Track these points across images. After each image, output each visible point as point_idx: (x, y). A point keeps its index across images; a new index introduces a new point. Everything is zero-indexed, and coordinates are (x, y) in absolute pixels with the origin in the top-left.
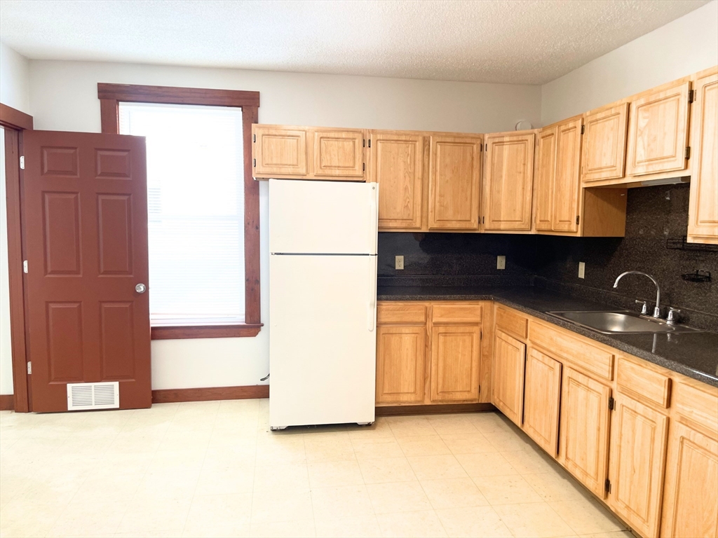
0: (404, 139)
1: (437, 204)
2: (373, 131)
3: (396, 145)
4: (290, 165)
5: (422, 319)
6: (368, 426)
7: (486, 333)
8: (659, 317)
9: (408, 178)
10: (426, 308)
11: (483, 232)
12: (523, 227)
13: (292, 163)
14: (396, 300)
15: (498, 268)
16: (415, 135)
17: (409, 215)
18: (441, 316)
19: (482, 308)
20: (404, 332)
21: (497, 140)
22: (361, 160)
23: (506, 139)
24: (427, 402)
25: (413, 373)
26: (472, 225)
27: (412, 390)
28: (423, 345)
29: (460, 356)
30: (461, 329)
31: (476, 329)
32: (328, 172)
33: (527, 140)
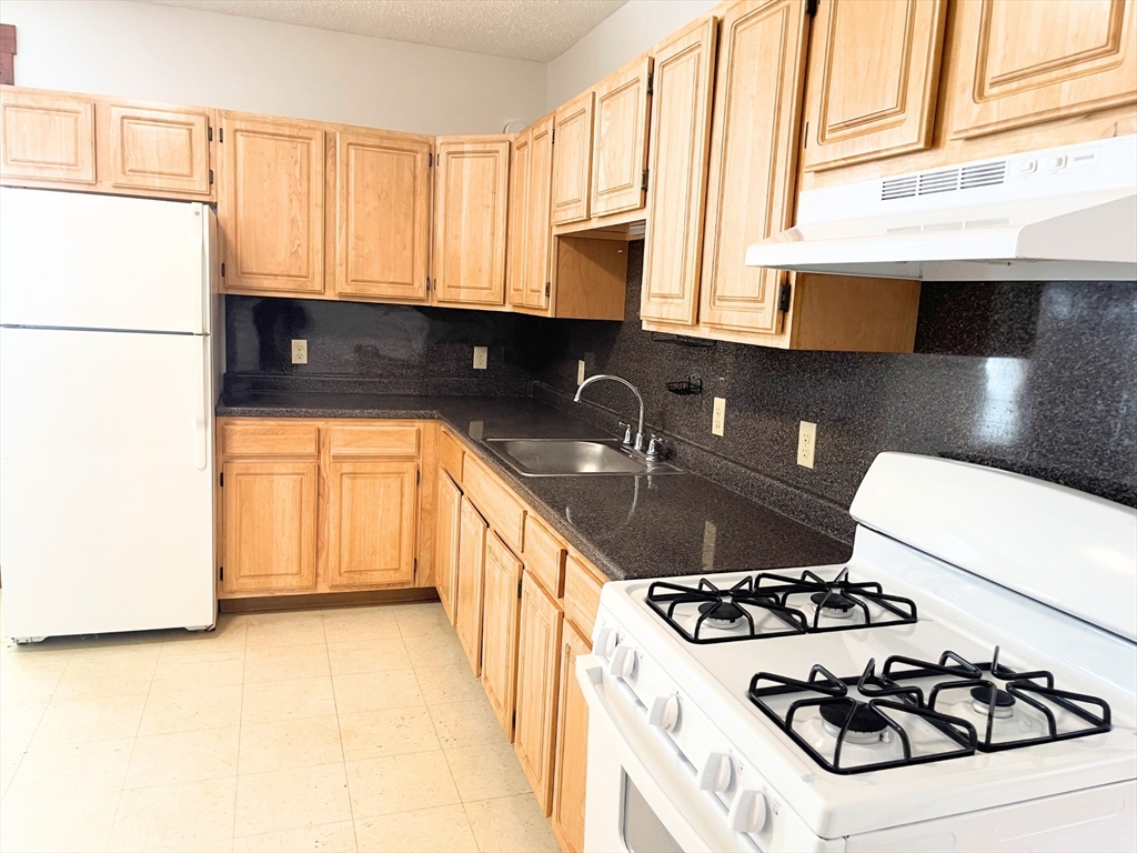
0: (289, 134)
1: (352, 253)
2: (228, 114)
3: (272, 142)
4: (62, 164)
5: (311, 449)
6: (207, 632)
7: (426, 474)
8: (641, 450)
9: (296, 204)
10: (319, 430)
11: (435, 305)
12: (492, 299)
13: (64, 161)
14: (261, 415)
15: (475, 367)
16: (309, 128)
17: (300, 268)
18: (346, 445)
19: (418, 432)
20: (276, 471)
21: (453, 148)
22: (204, 164)
23: (467, 147)
24: (323, 589)
25: (295, 542)
26: (416, 293)
27: (294, 569)
28: (313, 494)
29: (380, 511)
30: (382, 467)
31: (410, 468)
32: (138, 180)
33: (497, 152)
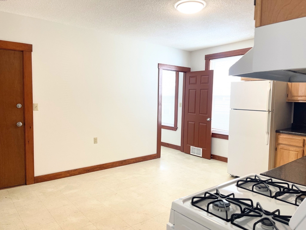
10: (304, 140)
20: (290, 149)
